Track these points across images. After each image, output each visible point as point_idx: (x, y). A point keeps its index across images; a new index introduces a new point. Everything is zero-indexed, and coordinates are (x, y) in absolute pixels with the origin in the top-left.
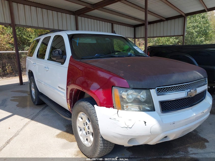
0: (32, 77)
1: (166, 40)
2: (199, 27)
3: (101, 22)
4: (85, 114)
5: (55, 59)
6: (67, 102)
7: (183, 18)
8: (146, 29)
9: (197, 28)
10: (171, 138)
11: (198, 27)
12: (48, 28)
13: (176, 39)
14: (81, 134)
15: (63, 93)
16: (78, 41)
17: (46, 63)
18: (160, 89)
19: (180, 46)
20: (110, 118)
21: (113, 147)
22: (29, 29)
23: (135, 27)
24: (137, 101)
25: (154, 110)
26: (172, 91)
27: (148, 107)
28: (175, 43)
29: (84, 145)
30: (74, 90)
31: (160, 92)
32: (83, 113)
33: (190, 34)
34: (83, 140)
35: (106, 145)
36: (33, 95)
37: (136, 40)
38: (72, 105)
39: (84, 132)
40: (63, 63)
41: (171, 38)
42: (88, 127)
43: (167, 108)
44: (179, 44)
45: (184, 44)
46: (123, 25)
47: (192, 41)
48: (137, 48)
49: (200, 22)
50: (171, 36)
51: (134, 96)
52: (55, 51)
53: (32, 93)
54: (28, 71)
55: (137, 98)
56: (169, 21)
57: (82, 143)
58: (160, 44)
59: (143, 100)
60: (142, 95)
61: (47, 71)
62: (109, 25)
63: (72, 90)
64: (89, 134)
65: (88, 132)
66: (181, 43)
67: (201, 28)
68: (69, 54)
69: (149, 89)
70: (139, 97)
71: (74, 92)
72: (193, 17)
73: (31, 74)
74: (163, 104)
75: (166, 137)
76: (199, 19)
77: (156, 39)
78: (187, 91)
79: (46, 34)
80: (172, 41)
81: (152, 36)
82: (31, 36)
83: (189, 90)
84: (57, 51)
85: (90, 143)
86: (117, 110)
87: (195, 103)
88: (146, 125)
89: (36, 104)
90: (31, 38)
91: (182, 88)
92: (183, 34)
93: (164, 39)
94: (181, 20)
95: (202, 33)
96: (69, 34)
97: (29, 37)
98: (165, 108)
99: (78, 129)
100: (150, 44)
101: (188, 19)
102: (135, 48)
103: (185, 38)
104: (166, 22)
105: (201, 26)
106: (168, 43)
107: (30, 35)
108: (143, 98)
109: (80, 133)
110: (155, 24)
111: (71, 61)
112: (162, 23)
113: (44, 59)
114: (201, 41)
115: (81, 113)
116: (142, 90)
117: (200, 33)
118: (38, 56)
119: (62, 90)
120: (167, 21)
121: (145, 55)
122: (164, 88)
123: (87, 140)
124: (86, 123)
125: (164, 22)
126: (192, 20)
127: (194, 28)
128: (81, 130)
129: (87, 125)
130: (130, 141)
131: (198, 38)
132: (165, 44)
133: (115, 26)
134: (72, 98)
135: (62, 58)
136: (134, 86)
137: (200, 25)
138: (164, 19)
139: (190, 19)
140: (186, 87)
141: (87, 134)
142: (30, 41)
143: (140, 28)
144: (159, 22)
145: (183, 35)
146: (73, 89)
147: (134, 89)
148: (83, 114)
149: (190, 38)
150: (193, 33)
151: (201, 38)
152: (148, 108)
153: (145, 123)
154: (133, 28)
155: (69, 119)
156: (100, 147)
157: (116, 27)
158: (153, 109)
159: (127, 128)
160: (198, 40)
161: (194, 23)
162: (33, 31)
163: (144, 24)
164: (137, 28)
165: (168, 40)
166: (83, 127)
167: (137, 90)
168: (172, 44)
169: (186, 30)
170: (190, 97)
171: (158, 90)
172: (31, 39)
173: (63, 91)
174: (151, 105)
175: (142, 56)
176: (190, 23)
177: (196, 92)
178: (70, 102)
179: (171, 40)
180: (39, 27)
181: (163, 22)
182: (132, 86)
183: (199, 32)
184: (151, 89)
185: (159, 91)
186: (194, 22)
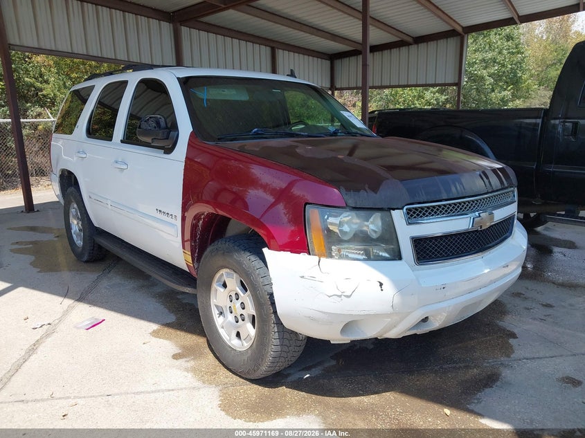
0: (72, 189)
1: (415, 96)
2: (499, 63)
3: (243, 43)
4: (233, 272)
5: (148, 140)
6: (184, 248)
7: (459, 37)
8: (365, 66)
9: (494, 66)
10: (436, 324)
11: (495, 62)
12: (100, 56)
13: (441, 92)
14: (223, 323)
15: (173, 225)
16: (206, 94)
17: (115, 150)
18: (420, 210)
19: (449, 111)
20: (302, 277)
21: (302, 348)
22: (40, 59)
23: (333, 58)
24: (363, 239)
25: (400, 258)
26: (438, 214)
27: (386, 251)
28: (438, 103)
29: (230, 349)
30: (202, 217)
31: (414, 216)
32: (227, 270)
33: (474, 81)
34: (228, 338)
35: (286, 342)
36: (74, 236)
37: (336, 93)
38: (196, 255)
39: (231, 318)
40: (169, 150)
41: (427, 90)
42: (242, 303)
43: (428, 254)
44: (448, 106)
45: (461, 108)
46: (297, 52)
47: (479, 101)
48: (351, 115)
49: (501, 50)
50: (427, 86)
51: (355, 227)
52: (148, 120)
53: (73, 231)
54: (58, 174)
55: (362, 232)
56: (422, 46)
57: (226, 343)
58: (398, 106)
59: (375, 236)
60: (373, 225)
61: (122, 170)
62: (265, 51)
63: (197, 218)
64: (243, 320)
65: (241, 315)
66: (451, 103)
67: (503, 66)
68: (185, 127)
69: (390, 209)
70: (365, 228)
71: (201, 222)
72: (485, 37)
73: (69, 181)
74: (419, 243)
75: (425, 320)
76: (499, 43)
77: (387, 91)
78: (472, 215)
79: (111, 74)
80: (431, 98)
81: (377, 84)
82: (45, 77)
83: (477, 214)
84: (152, 119)
85: (247, 343)
86: (316, 258)
87: (490, 245)
88: (382, 290)
89: (85, 258)
90: (47, 82)
91: (461, 209)
92: (456, 82)
93: (410, 92)
94: (452, 43)
95: (504, 78)
96: (181, 76)
97: (40, 79)
98: (425, 252)
99: (215, 312)
100: (373, 106)
101: (470, 41)
102: (345, 114)
103: (462, 92)
104: (413, 48)
105: (503, 60)
106: (418, 105)
107: (41, 75)
108: (375, 232)
109: (219, 321)
110: (386, 53)
111: (192, 146)
112: (404, 50)
113: (111, 141)
114: (502, 100)
115: (224, 271)
116: (372, 212)
117: (500, 80)
118: (91, 133)
119: (169, 219)
120: (416, 46)
121: (368, 133)
122: (422, 208)
123: (238, 335)
124: (236, 294)
125: (410, 47)
126: (481, 45)
127: (485, 65)
128: (221, 313)
129: (237, 299)
130: (346, 328)
131: (496, 91)
132: (412, 106)
133: (282, 55)
134: (196, 236)
135: (167, 138)
136: (356, 203)
137: (499, 58)
138: (410, 40)
139: (475, 40)
140: (470, 208)
141: (237, 322)
142: (44, 92)
143: (346, 61)
144: (396, 47)
145: (458, 84)
146: (200, 215)
147: (355, 208)
148: (228, 274)
149: (474, 92)
150: (482, 78)
151: (504, 93)
152: (386, 255)
153: (381, 285)
154: (328, 63)
155: (188, 290)
156: (273, 347)
157: (283, 57)
158: (397, 256)
159: (340, 296)
160: (496, 96)
161: (486, 52)
162: (51, 63)
163: (357, 51)
164: (338, 63)
165: (420, 97)
166: (229, 304)
167: (362, 213)
168: (431, 107)
169: (466, 71)
170: (480, 229)
171: (408, 213)
172: (45, 86)
173: (173, 221)
174: (392, 247)
175: (362, 135)
176: (475, 51)
177: (493, 218)
178: (191, 246)
179: (428, 95)
180: (76, 52)
181: (407, 47)
182: (351, 203)
183: (497, 77)
184: (394, 209)
185: (412, 216)
186: (484, 48)
